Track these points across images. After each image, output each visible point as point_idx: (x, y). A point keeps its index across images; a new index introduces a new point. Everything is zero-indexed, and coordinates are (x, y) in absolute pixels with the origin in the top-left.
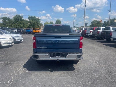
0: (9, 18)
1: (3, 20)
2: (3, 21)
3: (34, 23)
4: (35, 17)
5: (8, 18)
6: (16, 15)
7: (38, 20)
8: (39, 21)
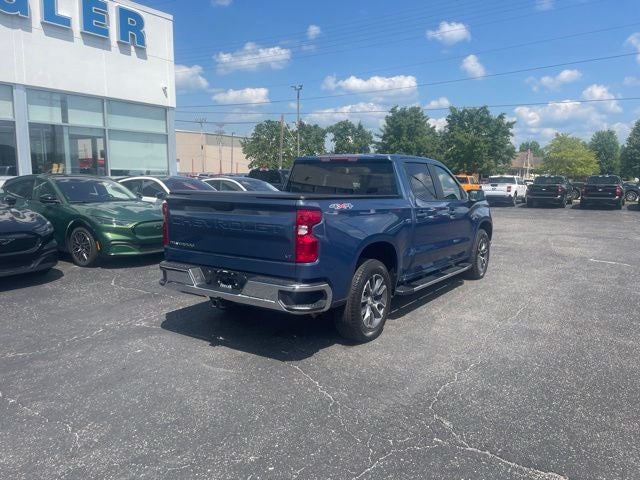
0: (360, 127)
1: (337, 135)
2: (334, 140)
3: (473, 145)
4: (484, 109)
5: (356, 126)
6: (393, 111)
7: (500, 129)
8: (507, 133)
